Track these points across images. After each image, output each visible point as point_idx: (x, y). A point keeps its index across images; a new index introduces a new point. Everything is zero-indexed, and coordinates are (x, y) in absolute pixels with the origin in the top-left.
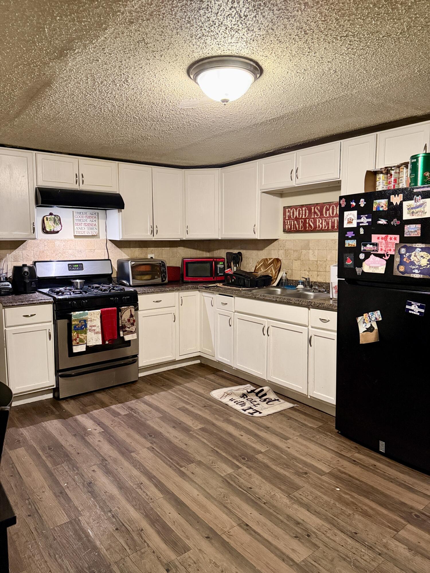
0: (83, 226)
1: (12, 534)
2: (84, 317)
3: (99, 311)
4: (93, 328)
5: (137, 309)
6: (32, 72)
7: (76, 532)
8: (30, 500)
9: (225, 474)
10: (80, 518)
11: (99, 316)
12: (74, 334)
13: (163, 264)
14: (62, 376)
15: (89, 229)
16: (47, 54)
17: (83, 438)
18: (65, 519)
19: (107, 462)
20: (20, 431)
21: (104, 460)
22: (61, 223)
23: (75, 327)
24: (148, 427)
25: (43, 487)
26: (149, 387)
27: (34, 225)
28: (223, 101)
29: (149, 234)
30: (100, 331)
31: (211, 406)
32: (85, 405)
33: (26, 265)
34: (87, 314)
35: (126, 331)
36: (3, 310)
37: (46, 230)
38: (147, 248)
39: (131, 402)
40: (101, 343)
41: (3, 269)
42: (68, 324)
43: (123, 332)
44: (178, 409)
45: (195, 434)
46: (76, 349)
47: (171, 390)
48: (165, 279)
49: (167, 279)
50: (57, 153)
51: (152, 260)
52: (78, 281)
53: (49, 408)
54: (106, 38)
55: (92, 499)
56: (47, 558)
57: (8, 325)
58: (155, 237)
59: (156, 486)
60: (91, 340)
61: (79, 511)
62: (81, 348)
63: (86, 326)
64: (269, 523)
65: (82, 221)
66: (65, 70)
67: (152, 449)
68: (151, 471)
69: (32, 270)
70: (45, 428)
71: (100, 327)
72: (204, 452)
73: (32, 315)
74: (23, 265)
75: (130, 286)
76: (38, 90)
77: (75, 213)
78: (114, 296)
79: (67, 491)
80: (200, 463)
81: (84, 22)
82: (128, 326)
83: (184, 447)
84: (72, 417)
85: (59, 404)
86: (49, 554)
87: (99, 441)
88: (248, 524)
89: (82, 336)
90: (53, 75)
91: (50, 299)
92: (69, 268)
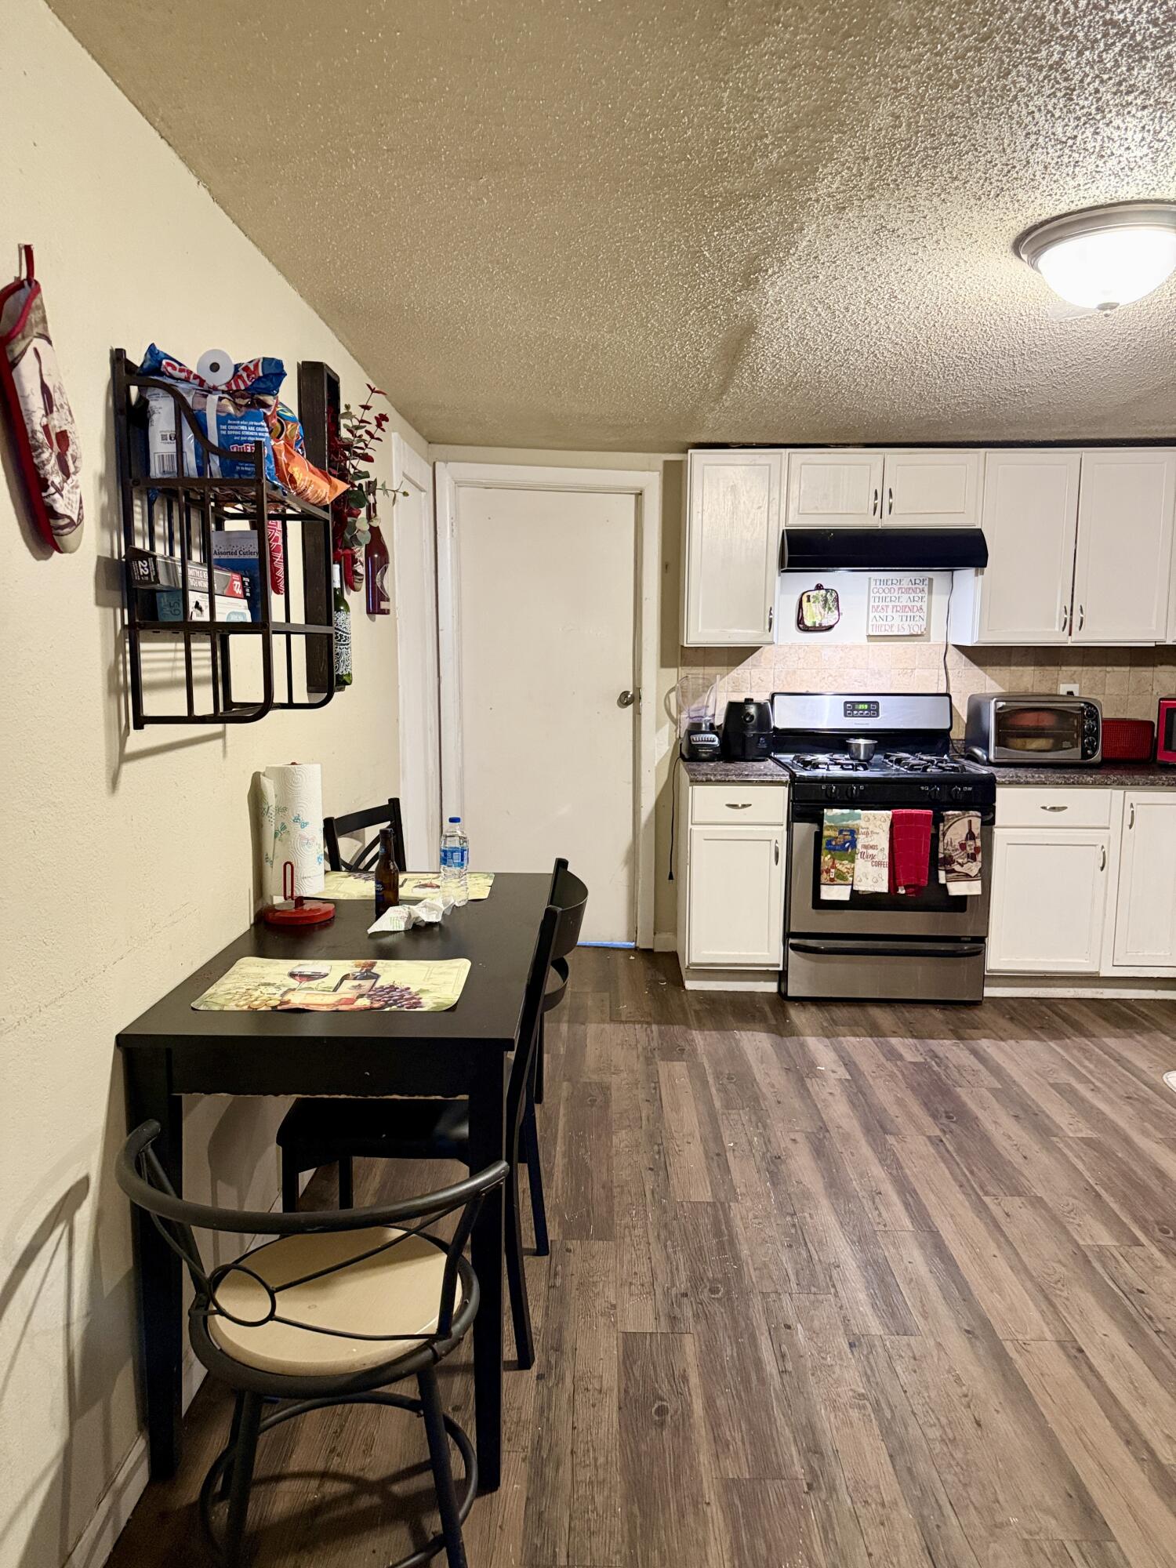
0: (890, 613)
1: (615, 1184)
2: (850, 822)
3: (887, 814)
4: (871, 852)
5: (989, 822)
6: (715, 318)
7: (716, 1223)
8: (661, 1148)
9: (1090, 1242)
10: (731, 1204)
11: (886, 826)
12: (826, 859)
13: (1090, 710)
14: (795, 948)
15: (904, 619)
16: (725, 285)
17: (801, 1081)
18: (707, 1197)
19: (827, 1135)
20: (692, 1035)
21: (824, 1128)
22: (838, 608)
23: (829, 843)
24: (956, 1099)
25: (692, 1134)
26: (1003, 1023)
27: (771, 614)
28: (1103, 307)
29: (1057, 628)
30: (887, 860)
31: (1146, 1101)
32: (834, 1022)
33: (752, 700)
34: (859, 817)
35: (954, 871)
36: (690, 788)
37: (803, 624)
38: (1058, 668)
39: (941, 1042)
40: (886, 890)
41: (707, 707)
42: (816, 833)
43: (948, 872)
44: (1049, 1084)
45: (1061, 1145)
46: (829, 893)
47: (1058, 1042)
48: (1095, 750)
49: (1099, 752)
50: (837, 446)
51: (1070, 699)
52: (862, 742)
53: (761, 1010)
54: (810, 241)
55: (768, 1184)
56: (652, 1240)
57: (696, 820)
58: (1074, 637)
59: (907, 1205)
60: (864, 879)
61: (736, 1193)
62: (841, 893)
63: (853, 844)
64: (1140, 1368)
65: (888, 599)
66: (767, 303)
67: (936, 1142)
68: (912, 1179)
69: (764, 711)
70: (737, 1042)
71: (887, 852)
72: (1062, 1182)
73: (744, 806)
74: (746, 699)
75: (989, 763)
76: (740, 342)
77: (873, 583)
78: (932, 781)
79: (730, 1155)
80: (1037, 1202)
81: (760, 228)
82: (960, 861)
83: (1016, 1159)
84: (797, 1036)
85: (783, 1006)
86: (658, 1235)
87: (831, 1094)
88: (1084, 1348)
89: (843, 866)
90: (751, 315)
91: (784, 775)
92: (846, 710)
